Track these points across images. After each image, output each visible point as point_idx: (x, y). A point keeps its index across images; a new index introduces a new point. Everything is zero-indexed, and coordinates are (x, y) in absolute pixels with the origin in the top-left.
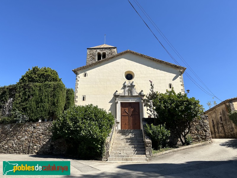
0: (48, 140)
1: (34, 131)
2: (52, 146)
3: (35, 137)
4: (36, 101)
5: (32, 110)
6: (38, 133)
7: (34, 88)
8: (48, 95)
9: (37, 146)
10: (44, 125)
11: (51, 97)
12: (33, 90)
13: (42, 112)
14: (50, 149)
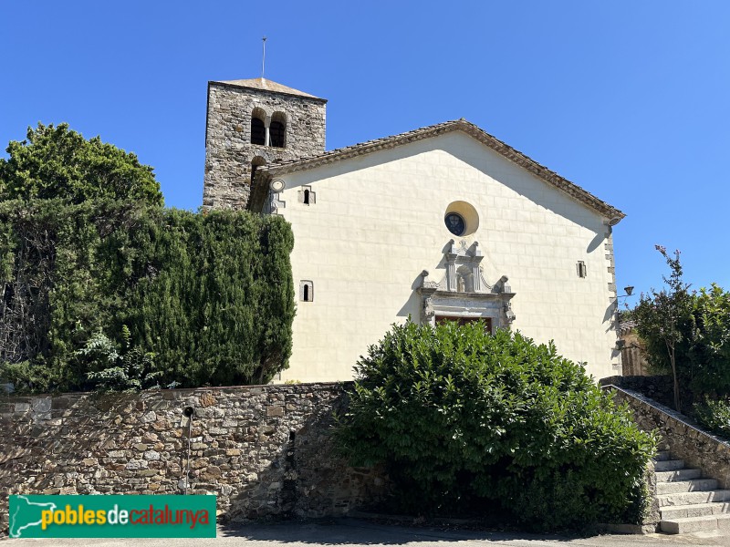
0: (268, 463)
1: (191, 427)
2: (288, 485)
3: (200, 453)
4: (182, 292)
5: (171, 333)
6: (211, 435)
7: (157, 232)
8: (241, 270)
9: (219, 490)
10: (241, 401)
11: (255, 277)
12: (158, 239)
13: (223, 342)
14: (280, 501)
